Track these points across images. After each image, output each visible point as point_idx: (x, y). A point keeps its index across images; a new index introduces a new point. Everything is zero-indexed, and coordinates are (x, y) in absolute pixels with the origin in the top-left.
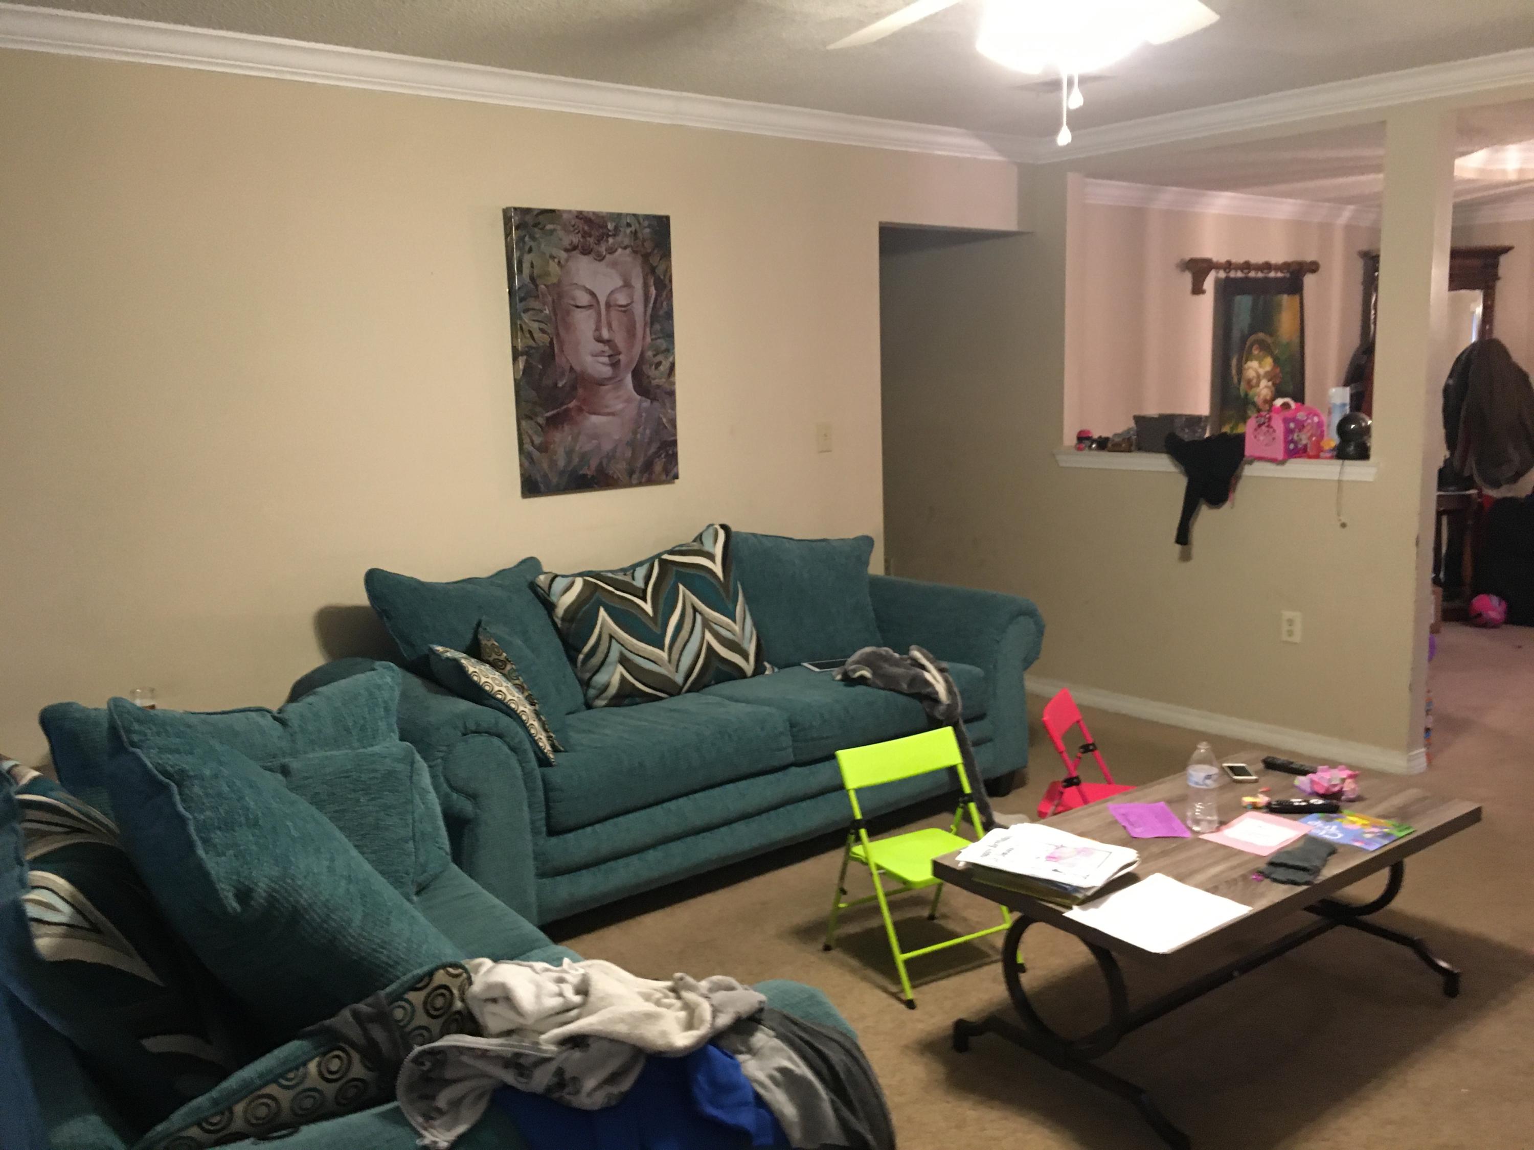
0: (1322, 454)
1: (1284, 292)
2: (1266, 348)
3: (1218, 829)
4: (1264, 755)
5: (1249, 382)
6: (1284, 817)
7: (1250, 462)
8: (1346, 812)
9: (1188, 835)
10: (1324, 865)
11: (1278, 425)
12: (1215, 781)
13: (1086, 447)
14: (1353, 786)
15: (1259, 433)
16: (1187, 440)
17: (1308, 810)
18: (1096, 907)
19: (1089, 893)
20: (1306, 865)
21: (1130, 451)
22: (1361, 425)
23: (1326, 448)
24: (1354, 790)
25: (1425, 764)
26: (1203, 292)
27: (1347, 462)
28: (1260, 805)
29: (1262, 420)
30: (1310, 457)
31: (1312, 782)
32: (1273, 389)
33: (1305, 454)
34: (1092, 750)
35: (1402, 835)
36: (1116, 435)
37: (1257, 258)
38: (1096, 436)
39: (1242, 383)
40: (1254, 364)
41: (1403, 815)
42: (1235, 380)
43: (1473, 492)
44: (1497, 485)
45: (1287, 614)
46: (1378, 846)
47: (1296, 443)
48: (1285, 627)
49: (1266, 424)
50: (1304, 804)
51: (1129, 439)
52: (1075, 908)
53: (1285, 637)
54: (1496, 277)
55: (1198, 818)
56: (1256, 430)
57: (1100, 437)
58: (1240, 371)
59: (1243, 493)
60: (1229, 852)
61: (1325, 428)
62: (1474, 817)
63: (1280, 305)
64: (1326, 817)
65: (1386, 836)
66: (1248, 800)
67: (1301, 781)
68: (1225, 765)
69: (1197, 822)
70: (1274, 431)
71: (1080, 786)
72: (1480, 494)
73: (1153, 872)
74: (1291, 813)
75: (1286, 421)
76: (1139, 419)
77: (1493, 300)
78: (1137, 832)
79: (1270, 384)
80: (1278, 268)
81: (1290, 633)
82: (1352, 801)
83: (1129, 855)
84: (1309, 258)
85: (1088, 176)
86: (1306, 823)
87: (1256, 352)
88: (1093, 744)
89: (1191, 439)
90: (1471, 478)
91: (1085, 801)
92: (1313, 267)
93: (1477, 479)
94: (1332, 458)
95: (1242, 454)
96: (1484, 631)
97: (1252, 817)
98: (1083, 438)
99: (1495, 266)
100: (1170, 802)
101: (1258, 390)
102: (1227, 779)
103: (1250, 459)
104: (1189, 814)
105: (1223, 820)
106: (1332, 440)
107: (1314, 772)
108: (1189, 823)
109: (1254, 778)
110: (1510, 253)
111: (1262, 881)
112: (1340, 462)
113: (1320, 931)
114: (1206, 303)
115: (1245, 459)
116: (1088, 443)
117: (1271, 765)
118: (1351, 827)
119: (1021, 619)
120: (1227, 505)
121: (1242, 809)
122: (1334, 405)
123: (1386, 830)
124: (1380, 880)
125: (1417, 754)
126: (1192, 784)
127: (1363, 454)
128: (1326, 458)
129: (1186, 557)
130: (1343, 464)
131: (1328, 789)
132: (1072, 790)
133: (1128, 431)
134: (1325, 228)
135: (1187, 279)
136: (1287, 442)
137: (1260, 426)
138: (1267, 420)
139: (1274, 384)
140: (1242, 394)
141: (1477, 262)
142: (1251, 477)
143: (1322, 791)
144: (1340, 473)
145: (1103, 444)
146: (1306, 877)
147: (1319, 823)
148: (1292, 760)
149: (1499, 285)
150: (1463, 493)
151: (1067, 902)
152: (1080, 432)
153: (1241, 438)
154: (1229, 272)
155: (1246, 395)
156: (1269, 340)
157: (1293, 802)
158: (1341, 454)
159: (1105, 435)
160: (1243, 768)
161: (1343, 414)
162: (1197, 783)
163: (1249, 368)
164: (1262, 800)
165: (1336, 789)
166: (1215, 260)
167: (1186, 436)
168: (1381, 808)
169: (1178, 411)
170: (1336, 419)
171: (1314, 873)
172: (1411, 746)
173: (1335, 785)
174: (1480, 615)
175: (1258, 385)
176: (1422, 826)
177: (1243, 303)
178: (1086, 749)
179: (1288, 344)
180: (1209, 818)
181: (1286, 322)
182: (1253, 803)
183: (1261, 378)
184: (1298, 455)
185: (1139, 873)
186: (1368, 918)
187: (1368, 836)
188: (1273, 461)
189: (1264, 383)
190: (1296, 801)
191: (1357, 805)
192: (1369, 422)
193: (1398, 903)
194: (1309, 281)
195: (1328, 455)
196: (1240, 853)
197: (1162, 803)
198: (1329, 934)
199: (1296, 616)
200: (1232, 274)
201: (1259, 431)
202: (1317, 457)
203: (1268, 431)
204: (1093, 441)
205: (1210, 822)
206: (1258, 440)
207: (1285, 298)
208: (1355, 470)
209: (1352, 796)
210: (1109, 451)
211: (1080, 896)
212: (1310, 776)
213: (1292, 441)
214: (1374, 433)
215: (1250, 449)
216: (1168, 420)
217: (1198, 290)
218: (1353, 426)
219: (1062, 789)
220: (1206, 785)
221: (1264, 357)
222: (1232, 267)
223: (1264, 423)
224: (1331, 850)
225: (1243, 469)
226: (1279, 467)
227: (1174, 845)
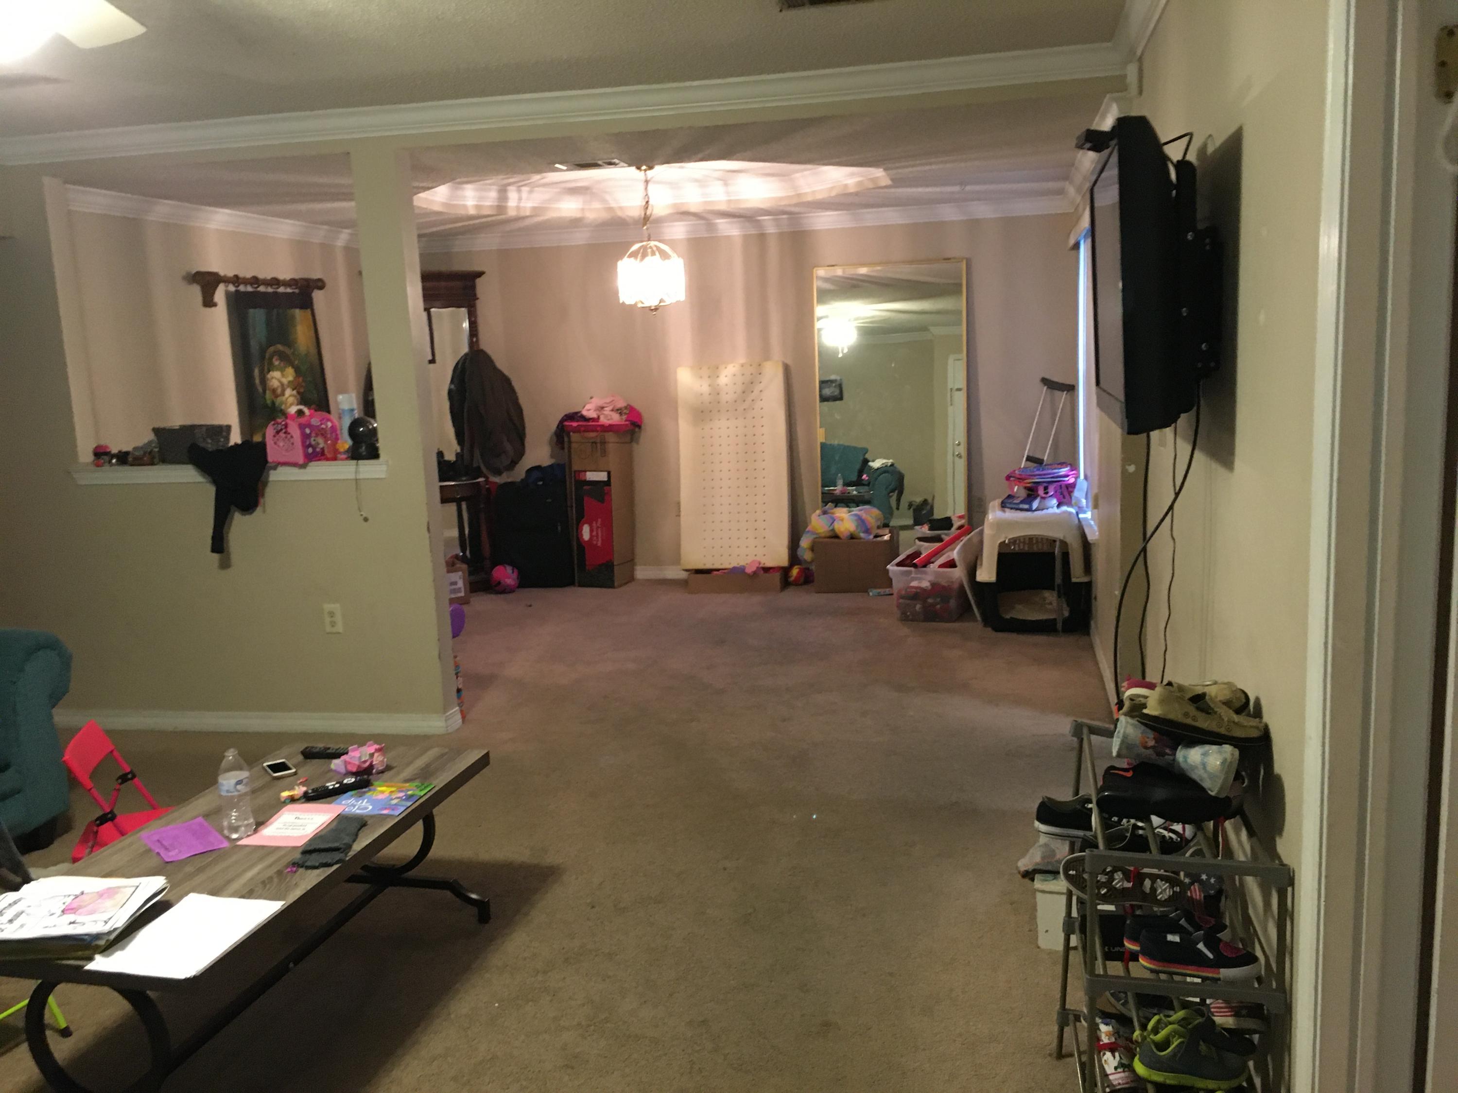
0: (339, 456)
1: (296, 307)
2: (286, 360)
3: (256, 831)
4: (302, 746)
5: (274, 391)
6: (321, 803)
7: (275, 468)
8: (376, 783)
9: (226, 844)
10: (354, 841)
11: (294, 430)
12: (246, 785)
13: (104, 463)
14: (380, 758)
15: (278, 440)
16: (210, 450)
17: (343, 790)
18: (123, 948)
19: (112, 937)
20: (336, 845)
21: (152, 464)
22: (368, 427)
23: (342, 450)
24: (382, 761)
25: (461, 721)
26: (215, 305)
27: (360, 462)
28: (296, 797)
29: (280, 427)
30: (328, 459)
31: (346, 763)
32: (298, 397)
33: (323, 457)
34: (132, 779)
35: (422, 793)
36: (135, 449)
37: (265, 274)
38: (115, 451)
39: (268, 392)
40: (276, 374)
41: (424, 775)
42: (260, 389)
43: (481, 480)
44: (498, 473)
45: (328, 607)
46: (403, 809)
47: (314, 448)
48: (328, 620)
49: (284, 431)
50: (337, 785)
51: (150, 452)
52: (98, 957)
53: (328, 629)
54: (474, 297)
55: (235, 825)
56: (274, 436)
57: (120, 452)
58: (264, 381)
59: (272, 497)
60: (265, 851)
61: (338, 432)
62: (484, 762)
63: (293, 317)
64: (358, 792)
65: (409, 797)
66: (285, 794)
67: (337, 764)
68: (265, 764)
69: (235, 829)
70: (292, 437)
71: (116, 820)
72: (487, 481)
73: (186, 894)
74: (326, 797)
75: (302, 427)
76: (156, 431)
77: (476, 317)
78: (172, 855)
79: (295, 392)
80: (286, 283)
81: (333, 624)
82: (382, 772)
83: (157, 882)
84: (315, 275)
85: (66, 182)
86: (340, 804)
87: (276, 363)
88: (131, 772)
89: (215, 448)
90: (479, 468)
91: (123, 834)
92: (320, 284)
93: (484, 470)
94: (347, 459)
95: (266, 461)
96: (502, 596)
97: (289, 811)
98: (101, 454)
99: (473, 287)
100: (206, 816)
101: (284, 398)
102: (268, 778)
103: (273, 464)
104: (225, 824)
105: (260, 820)
106: (346, 443)
107: (347, 753)
108: (226, 832)
109: (293, 770)
110: (483, 276)
111: (295, 872)
112: (354, 462)
113: (372, 897)
114: (219, 316)
115: (268, 465)
116: (106, 458)
117: (309, 755)
118: (380, 797)
119: (40, 653)
120: (259, 510)
121: (278, 805)
122: (343, 410)
123: (410, 793)
124: (415, 836)
125: (451, 714)
126: (224, 794)
127: (373, 454)
128: (342, 460)
129: (225, 564)
130: (357, 465)
131: (359, 766)
132: (108, 825)
133: (150, 442)
134: (326, 248)
135: (196, 291)
136: (306, 446)
137: (278, 432)
138: (283, 427)
139: (298, 393)
140: (269, 402)
141: (458, 284)
142: (276, 481)
143: (354, 770)
144: (356, 472)
145: (123, 458)
146: (337, 856)
147: (352, 801)
148: (328, 746)
149: (479, 304)
150: (475, 481)
151: (87, 953)
152: (96, 448)
153: (262, 446)
154: (238, 286)
155: (273, 403)
156: (288, 351)
157: (328, 787)
158: (355, 455)
159: (126, 448)
160: (283, 763)
161: (353, 419)
162: (228, 791)
163: (273, 378)
164: (299, 791)
165: (367, 764)
166: (222, 273)
167: (210, 445)
168: (408, 772)
169: (197, 422)
170: (347, 422)
171: (344, 851)
172: (445, 709)
173: (365, 762)
174: (499, 583)
175: (283, 394)
176: (440, 781)
177: (257, 317)
178: (124, 778)
179: (306, 355)
180: (246, 822)
181: (301, 334)
182: (291, 796)
183: (285, 387)
184: (317, 458)
185: (170, 897)
186: (412, 874)
187: (394, 802)
188: (295, 465)
189: (288, 392)
190: (330, 785)
191: (387, 775)
192: (375, 425)
193: (436, 851)
194: (318, 296)
195: (344, 456)
196: (277, 848)
197: (200, 819)
198: (380, 897)
199: (335, 607)
200: (242, 288)
201: (277, 437)
202: (335, 459)
203: (286, 437)
204: (113, 456)
205: (247, 825)
206: (279, 446)
207: (297, 312)
208: (368, 469)
209: (381, 768)
210: (132, 465)
211: (102, 943)
212: (343, 758)
213: (310, 445)
214: (380, 435)
215: (272, 454)
216: (188, 430)
217: (209, 302)
218: (361, 429)
219: (95, 829)
220: (238, 791)
221: (285, 367)
222: (240, 281)
223: (281, 430)
224: (361, 823)
225: (268, 476)
226: (302, 471)
227: (210, 859)
